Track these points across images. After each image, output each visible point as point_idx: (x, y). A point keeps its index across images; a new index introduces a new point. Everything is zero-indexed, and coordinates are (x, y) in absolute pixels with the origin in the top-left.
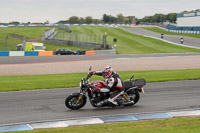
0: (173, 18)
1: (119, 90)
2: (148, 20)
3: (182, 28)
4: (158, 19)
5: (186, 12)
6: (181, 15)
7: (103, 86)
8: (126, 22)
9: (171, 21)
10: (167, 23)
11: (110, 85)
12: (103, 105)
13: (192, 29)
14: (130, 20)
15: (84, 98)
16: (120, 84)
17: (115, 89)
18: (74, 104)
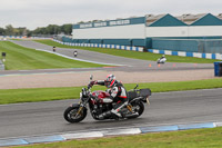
0: (68, 29)
1: (123, 100)
2: (40, 32)
3: (78, 41)
4: (52, 31)
5: (82, 23)
6: (77, 26)
7: (105, 96)
8: (17, 34)
9: (66, 33)
10: (62, 35)
11: (114, 95)
12: (106, 117)
13: (90, 41)
14: (21, 32)
15: (85, 110)
16: (124, 94)
17: (118, 99)
18: (74, 116)
